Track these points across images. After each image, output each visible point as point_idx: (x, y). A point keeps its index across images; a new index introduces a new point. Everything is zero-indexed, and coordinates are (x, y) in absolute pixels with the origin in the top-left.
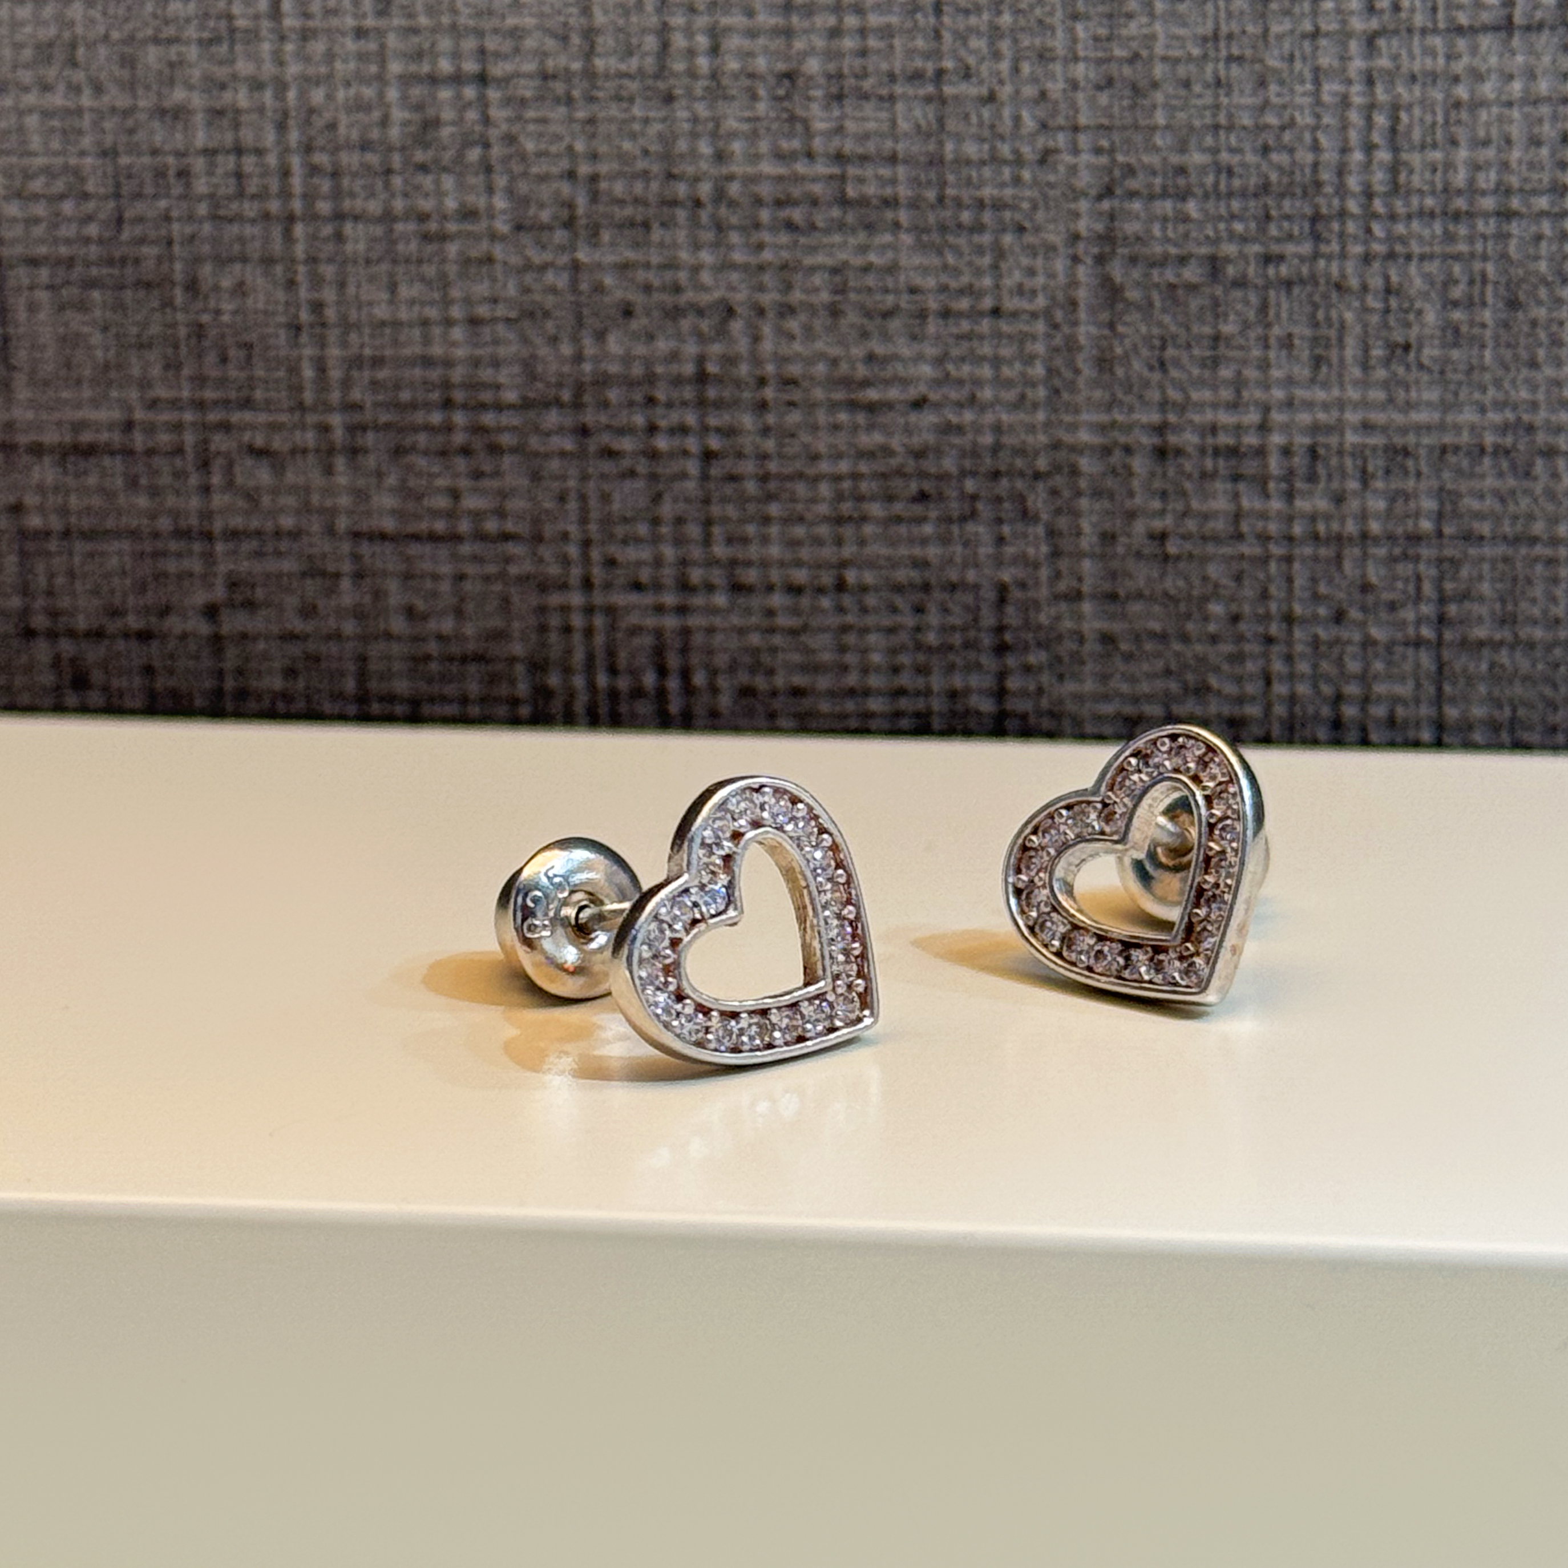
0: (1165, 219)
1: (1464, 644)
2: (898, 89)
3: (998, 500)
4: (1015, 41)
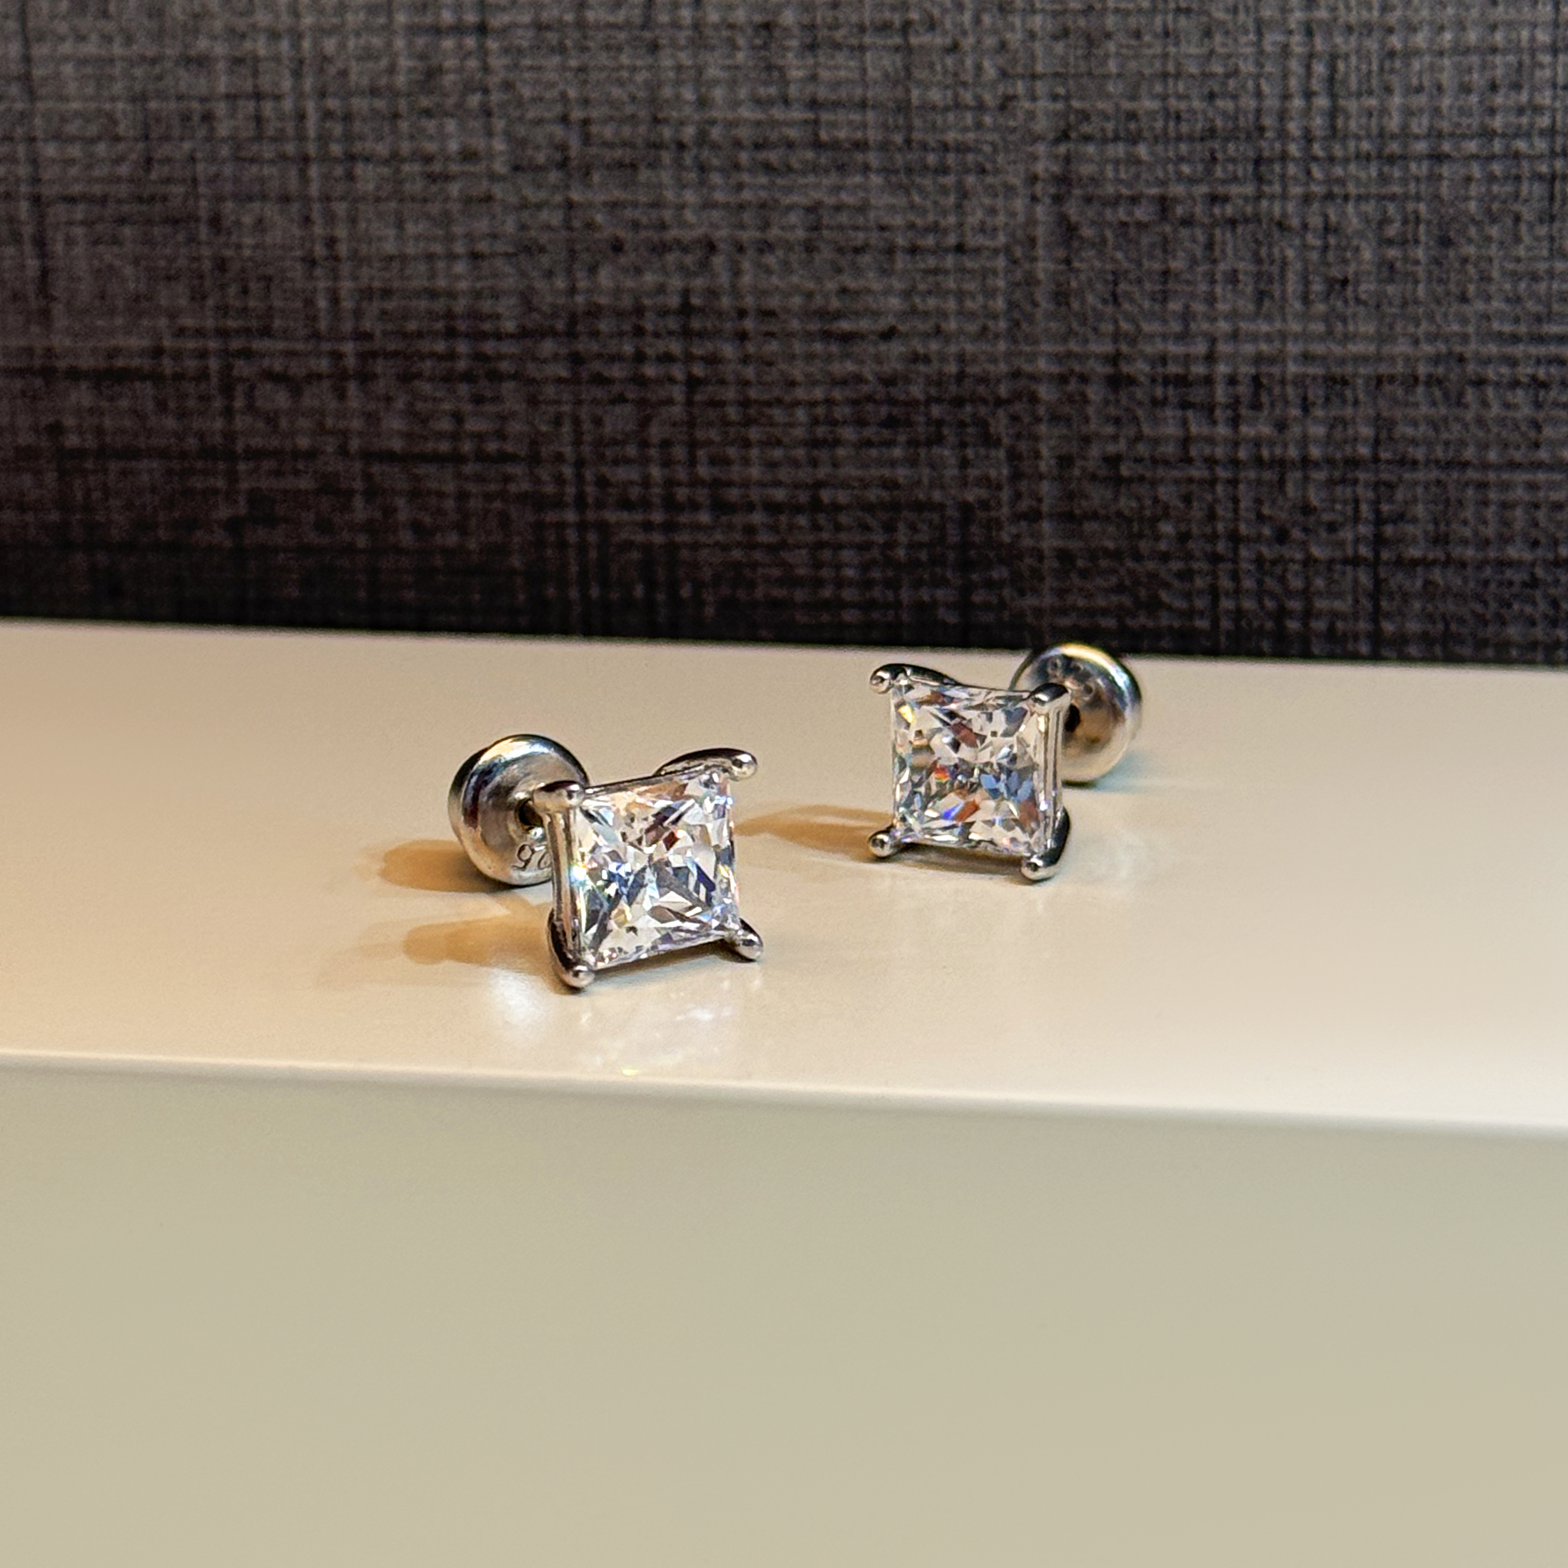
0: (1117, 162)
1: (1399, 562)
2: (868, 40)
3: (962, 424)
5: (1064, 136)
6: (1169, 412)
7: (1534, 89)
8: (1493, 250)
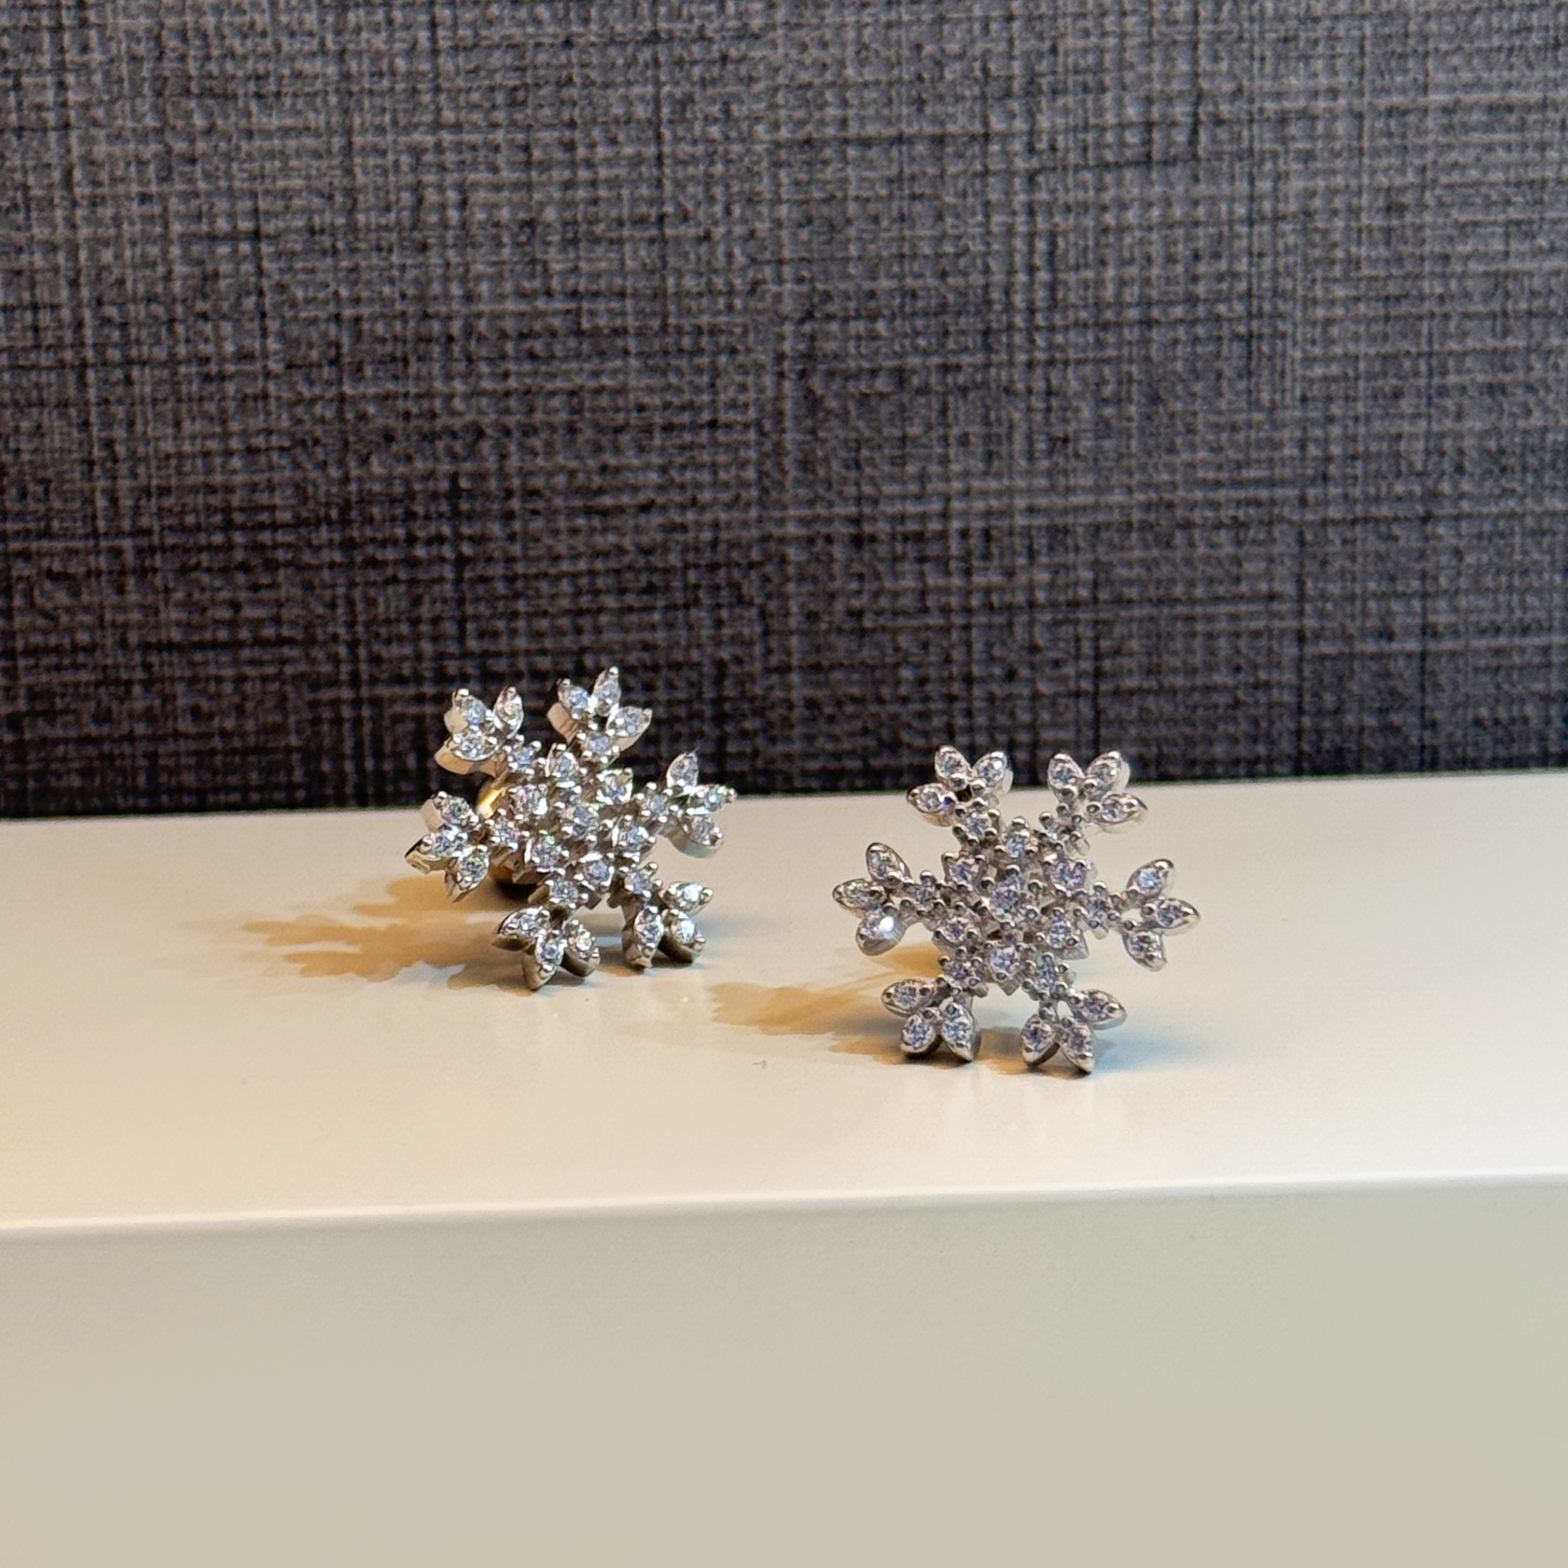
0: (859, 338)
1: (1117, 693)
2: (626, 233)
3: (717, 588)
4: (727, 187)
5: (809, 316)
6: (906, 567)
7: (1234, 257)
8: (1198, 405)
